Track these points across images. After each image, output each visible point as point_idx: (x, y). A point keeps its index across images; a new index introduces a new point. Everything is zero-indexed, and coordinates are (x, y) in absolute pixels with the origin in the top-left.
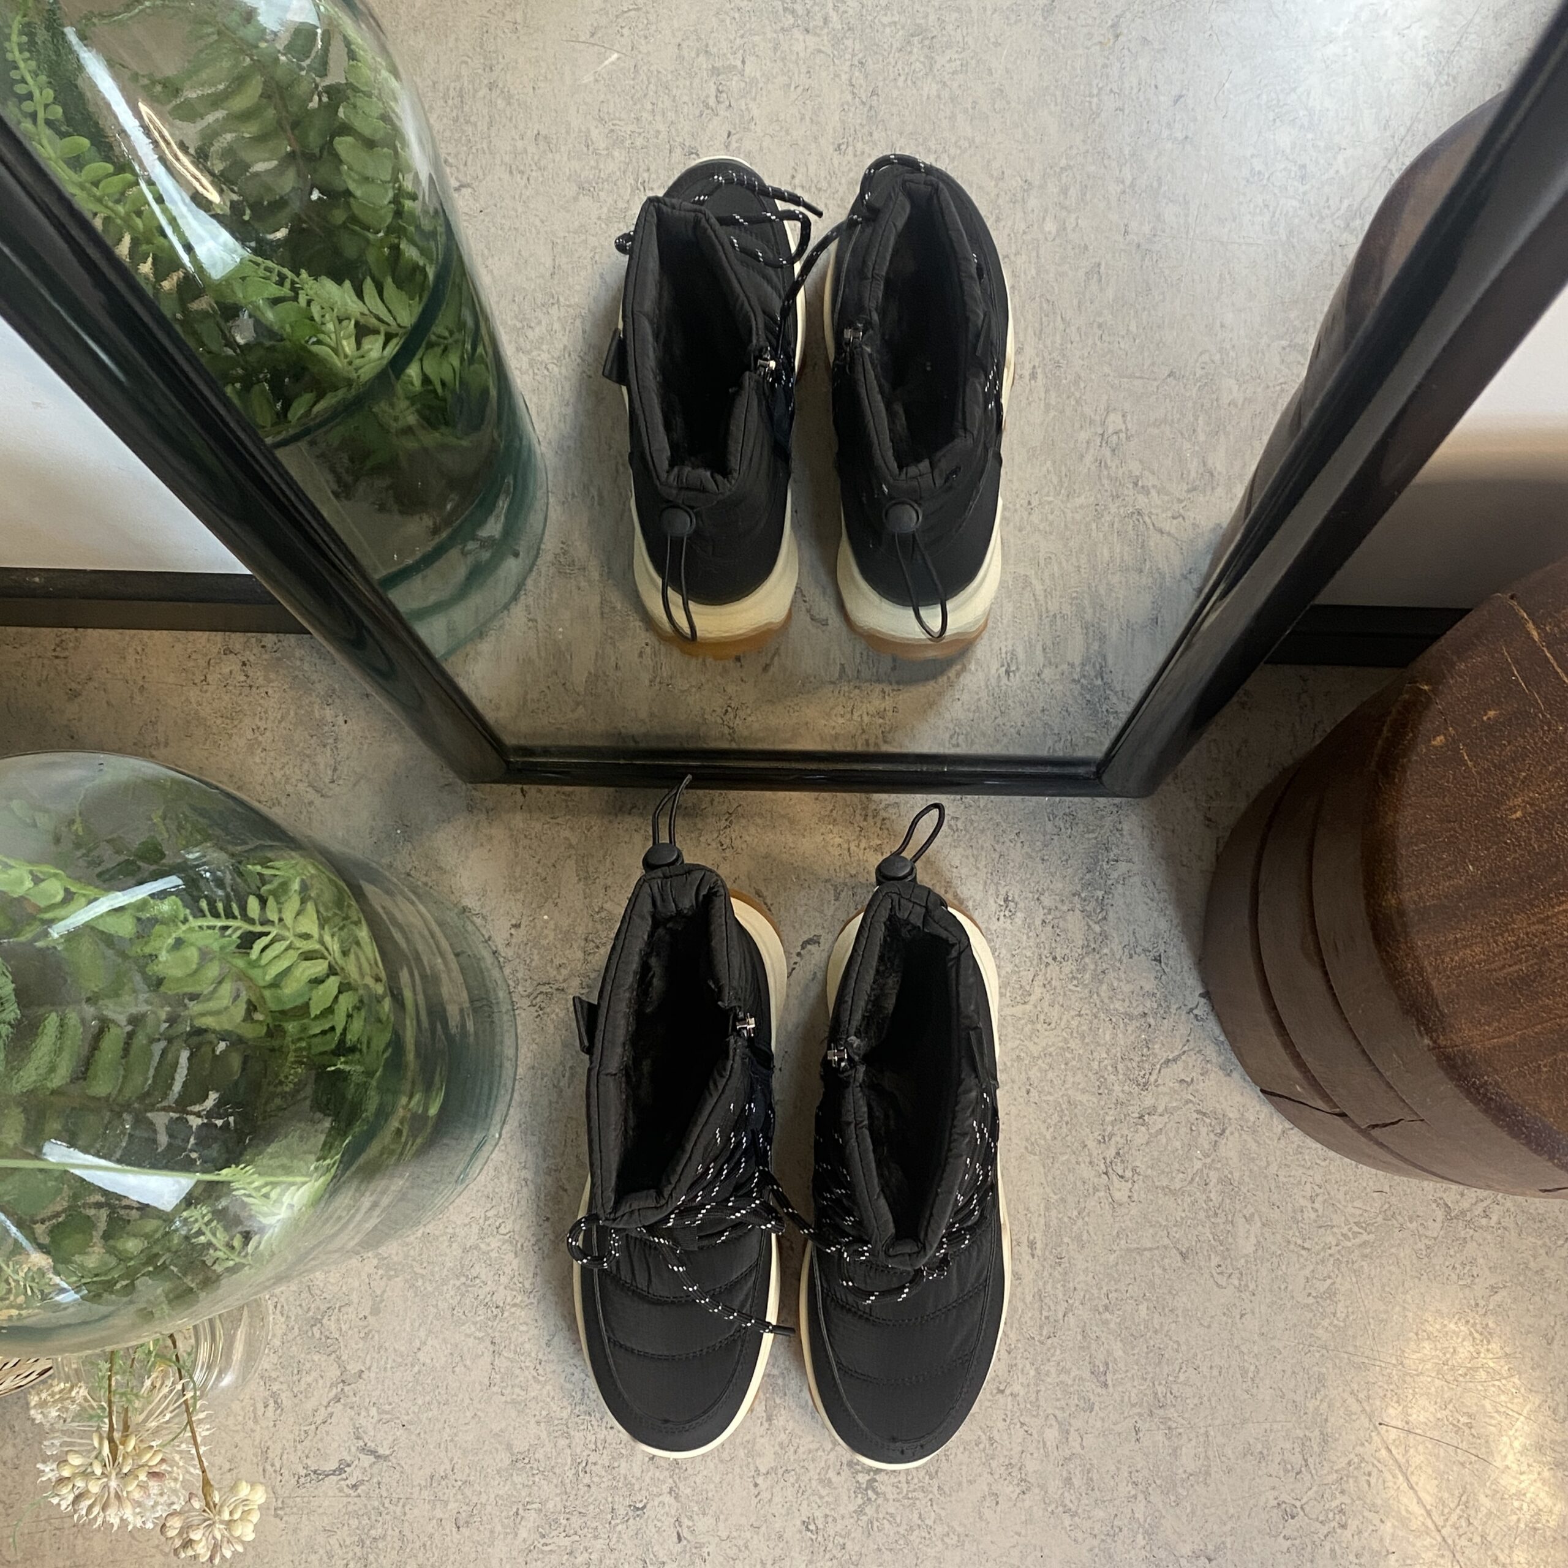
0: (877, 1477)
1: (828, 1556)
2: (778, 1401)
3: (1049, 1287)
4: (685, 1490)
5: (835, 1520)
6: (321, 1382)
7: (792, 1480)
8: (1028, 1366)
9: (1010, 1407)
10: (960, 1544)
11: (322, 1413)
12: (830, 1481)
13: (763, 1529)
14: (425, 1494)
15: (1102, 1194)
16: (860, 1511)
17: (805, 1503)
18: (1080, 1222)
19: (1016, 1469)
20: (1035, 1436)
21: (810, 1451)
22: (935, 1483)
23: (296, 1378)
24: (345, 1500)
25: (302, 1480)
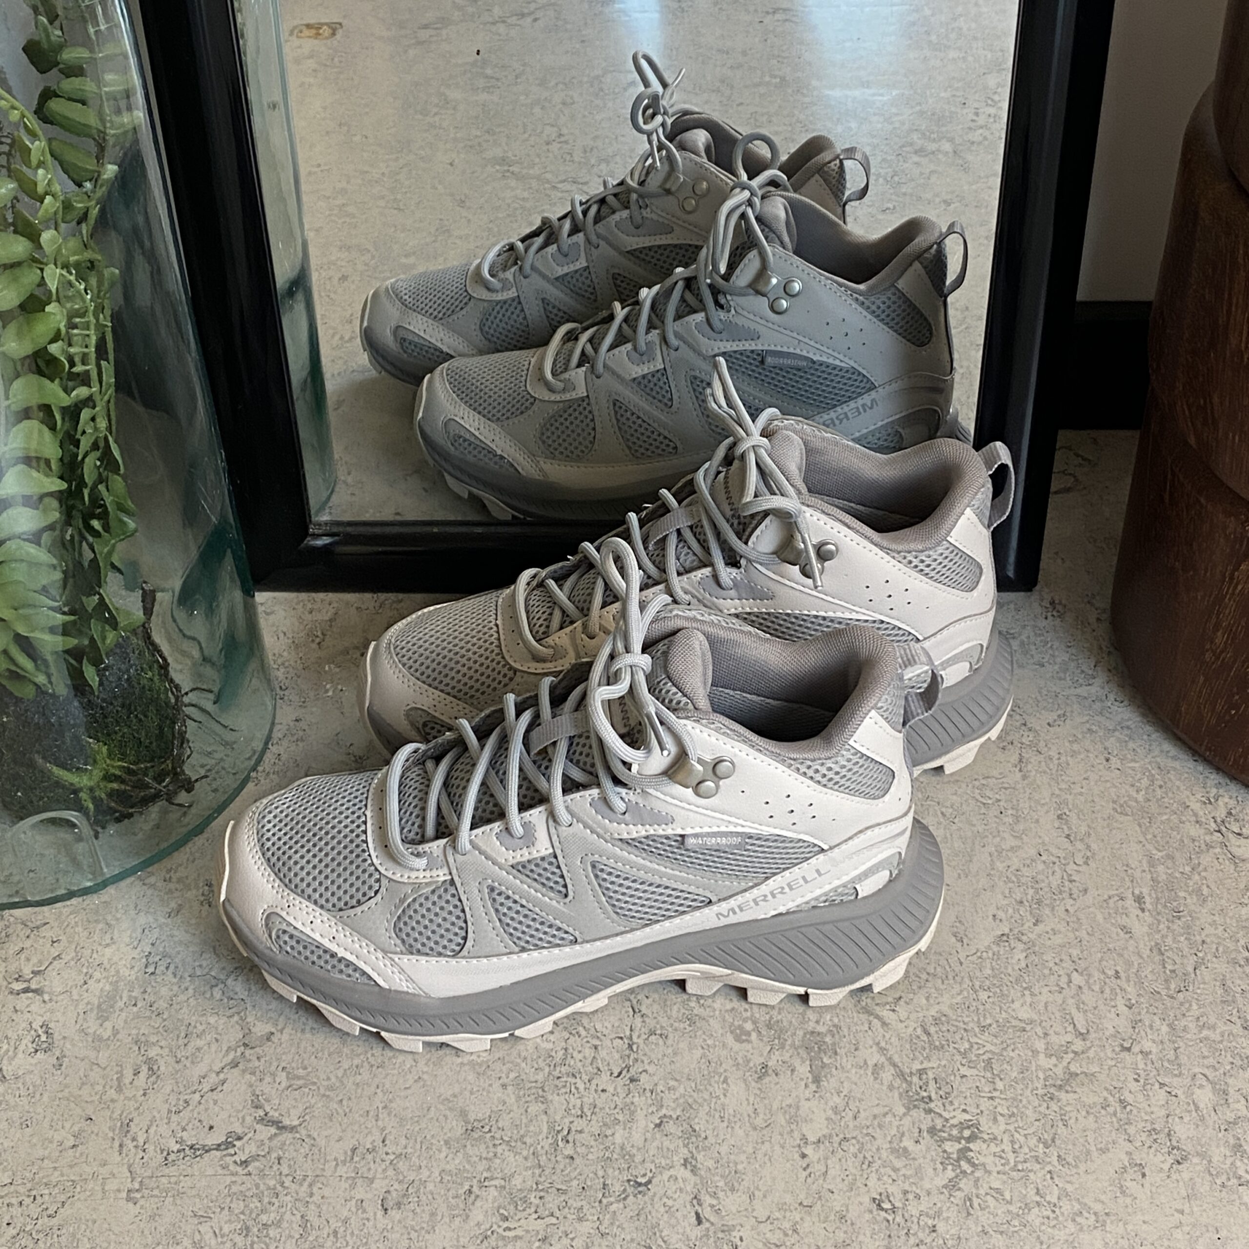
0: (971, 1146)
1: (912, 1240)
2: (826, 1060)
3: (1169, 940)
4: (704, 1161)
5: (918, 1197)
6: (214, 1047)
7: (852, 1149)
8: (1158, 1022)
9: (1141, 1066)
10: (1100, 1224)
11: (213, 1079)
12: (905, 1149)
13: (818, 1207)
14: (342, 1170)
15: (1218, 850)
16: (952, 1186)
17: (873, 1174)
18: (1197, 877)
19: (1162, 1135)
20: (1182, 1097)
21: (875, 1117)
22: (1054, 1153)
23: (181, 1042)
24: (229, 1179)
25: (172, 1157)
